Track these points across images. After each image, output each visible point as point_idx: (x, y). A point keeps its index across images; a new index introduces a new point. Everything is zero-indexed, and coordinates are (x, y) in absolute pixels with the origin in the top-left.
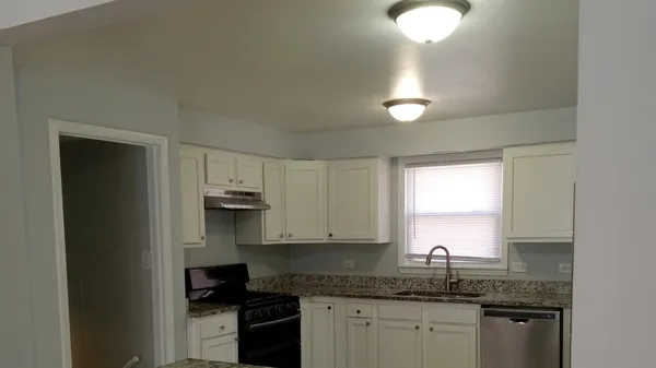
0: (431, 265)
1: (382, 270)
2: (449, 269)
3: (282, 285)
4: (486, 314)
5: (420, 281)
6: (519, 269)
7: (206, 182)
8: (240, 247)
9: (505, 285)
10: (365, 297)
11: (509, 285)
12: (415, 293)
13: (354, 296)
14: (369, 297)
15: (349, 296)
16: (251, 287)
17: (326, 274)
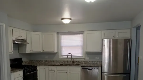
0: (68, 58)
1: (55, 59)
2: (72, 58)
3: (30, 63)
4: (83, 68)
5: (65, 62)
6: (87, 58)
7: (13, 36)
8: (20, 53)
9: (84, 62)
10: (53, 65)
11: (85, 62)
12: (64, 64)
13: (50, 65)
14: (54, 65)
15: (49, 65)
16: (23, 64)
17: (41, 60)
